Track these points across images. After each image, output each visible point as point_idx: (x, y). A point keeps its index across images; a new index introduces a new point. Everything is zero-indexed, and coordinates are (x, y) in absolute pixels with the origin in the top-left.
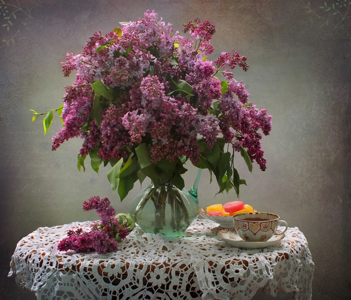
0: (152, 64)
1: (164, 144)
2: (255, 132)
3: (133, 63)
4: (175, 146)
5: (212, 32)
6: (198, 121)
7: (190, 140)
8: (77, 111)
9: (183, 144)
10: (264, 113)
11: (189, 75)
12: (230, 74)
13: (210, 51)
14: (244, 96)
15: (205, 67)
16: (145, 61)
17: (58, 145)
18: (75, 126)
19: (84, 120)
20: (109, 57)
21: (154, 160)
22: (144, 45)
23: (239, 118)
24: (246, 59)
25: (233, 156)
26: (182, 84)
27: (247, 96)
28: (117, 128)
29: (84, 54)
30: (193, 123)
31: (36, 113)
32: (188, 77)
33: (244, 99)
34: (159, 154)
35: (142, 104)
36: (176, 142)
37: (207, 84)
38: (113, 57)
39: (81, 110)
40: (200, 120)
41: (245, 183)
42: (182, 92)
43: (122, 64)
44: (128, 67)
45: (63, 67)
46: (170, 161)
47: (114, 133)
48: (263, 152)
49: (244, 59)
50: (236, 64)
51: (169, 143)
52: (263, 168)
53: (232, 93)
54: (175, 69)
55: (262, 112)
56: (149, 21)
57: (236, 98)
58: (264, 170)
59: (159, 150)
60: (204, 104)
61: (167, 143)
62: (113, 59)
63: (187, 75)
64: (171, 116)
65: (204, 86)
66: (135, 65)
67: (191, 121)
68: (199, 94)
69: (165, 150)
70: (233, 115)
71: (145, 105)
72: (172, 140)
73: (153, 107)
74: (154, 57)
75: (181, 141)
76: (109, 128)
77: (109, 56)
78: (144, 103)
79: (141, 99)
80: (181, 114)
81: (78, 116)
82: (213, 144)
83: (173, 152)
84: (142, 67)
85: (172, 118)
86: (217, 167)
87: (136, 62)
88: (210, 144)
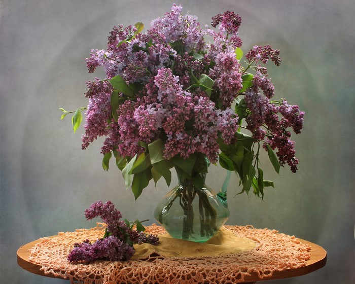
0: (171, 57)
1: (178, 139)
2: (284, 130)
3: (153, 57)
4: (189, 142)
5: (237, 24)
6: (216, 116)
7: (208, 136)
8: (99, 107)
9: (200, 141)
10: (295, 110)
11: (213, 69)
12: (263, 69)
13: (239, 44)
14: (269, 90)
15: (225, 59)
16: (164, 54)
17: (87, 144)
18: (96, 123)
19: (106, 116)
20: (128, 52)
21: (166, 156)
22: (162, 38)
23: (263, 113)
24: (278, 53)
25: (257, 155)
26: (204, 78)
27: (272, 91)
28: (134, 124)
29: (108, 49)
30: (211, 118)
31: (65, 112)
32: (212, 72)
33: (269, 93)
34: (171, 150)
35: (158, 98)
36: (190, 137)
37: (226, 77)
38: (132, 51)
39: (103, 106)
40: (218, 115)
41: (273, 186)
42: (201, 86)
43: (141, 58)
44: (147, 61)
45: (88, 63)
46: (185, 158)
47: (131, 128)
48: (294, 152)
49: (277, 53)
50: (268, 58)
51: (183, 139)
52: (294, 169)
53: (258, 87)
54: (197, 63)
55: (293, 108)
56: (174, 14)
57: (260, 93)
58: (295, 172)
59: (172, 145)
60: (225, 98)
61: (182, 139)
62: (131, 53)
63: (211, 69)
64: (184, 110)
65: (223, 79)
66: (155, 59)
67: (208, 115)
68: (220, 87)
69: (179, 145)
70: (255, 110)
71: (160, 100)
72: (186, 135)
73: (169, 101)
74: (175, 51)
75: (198, 137)
76: (125, 124)
77: (127, 50)
78: (160, 97)
79: (158, 94)
80: (196, 108)
81: (99, 113)
82: (230, 140)
83: (187, 148)
84: (162, 62)
85: (184, 113)
86: (241, 167)
87: (155, 57)
88: (227, 140)
